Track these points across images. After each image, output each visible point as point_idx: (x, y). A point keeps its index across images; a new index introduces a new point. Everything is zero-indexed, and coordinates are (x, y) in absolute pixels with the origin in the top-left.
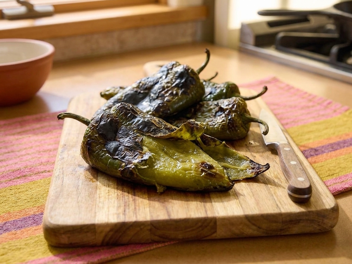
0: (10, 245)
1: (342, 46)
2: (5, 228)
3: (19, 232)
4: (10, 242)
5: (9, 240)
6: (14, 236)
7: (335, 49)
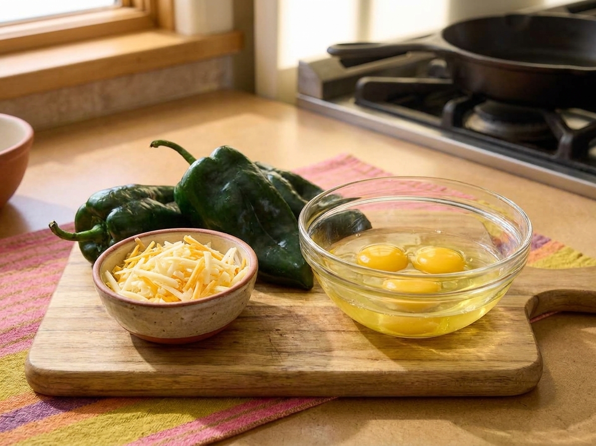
0: (34, 442)
1: (461, 100)
2: (18, 419)
3: (40, 422)
4: (33, 438)
5: (29, 435)
6: (34, 429)
7: (449, 107)
